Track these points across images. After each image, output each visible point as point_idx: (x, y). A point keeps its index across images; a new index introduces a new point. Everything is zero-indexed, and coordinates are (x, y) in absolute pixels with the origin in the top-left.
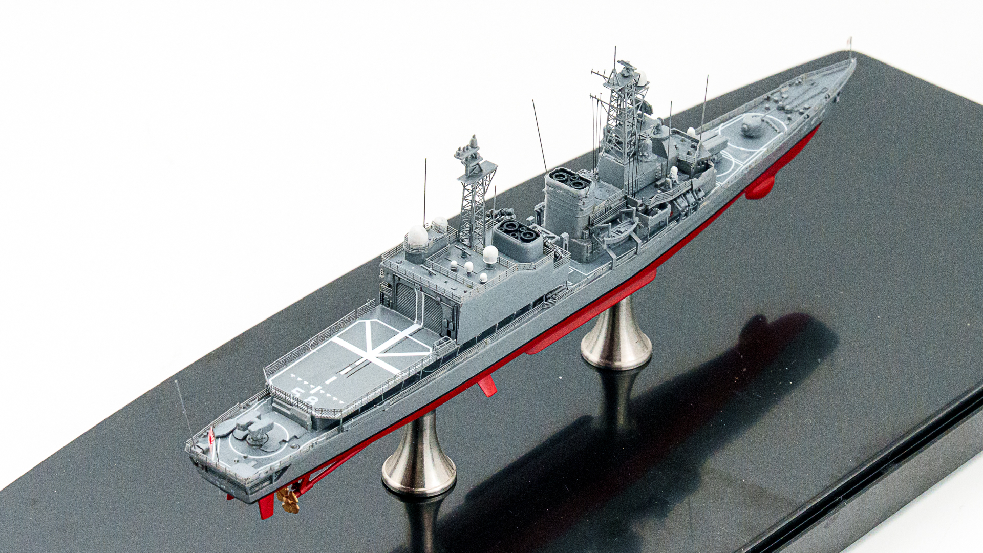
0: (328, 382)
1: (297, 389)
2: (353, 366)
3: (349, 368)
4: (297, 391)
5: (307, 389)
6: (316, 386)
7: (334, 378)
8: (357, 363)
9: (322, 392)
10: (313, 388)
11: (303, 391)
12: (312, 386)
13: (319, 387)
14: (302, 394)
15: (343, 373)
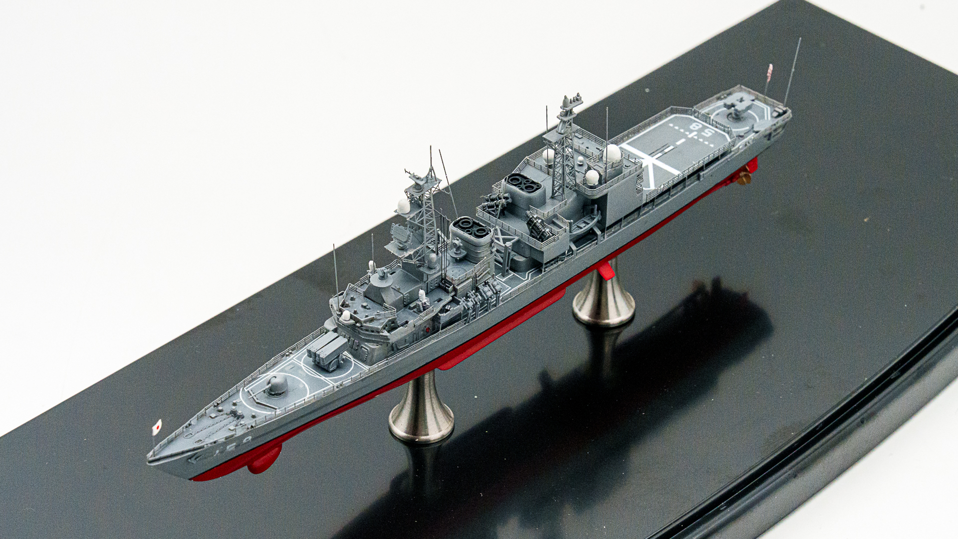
0: (683, 140)
1: (707, 136)
2: (663, 153)
3: (666, 150)
4: (707, 134)
5: (699, 136)
6: (692, 137)
7: (678, 143)
8: (660, 154)
9: (687, 133)
10: (695, 136)
11: (703, 133)
12: (696, 137)
13: (690, 136)
14: (703, 131)
15: (671, 147)
